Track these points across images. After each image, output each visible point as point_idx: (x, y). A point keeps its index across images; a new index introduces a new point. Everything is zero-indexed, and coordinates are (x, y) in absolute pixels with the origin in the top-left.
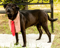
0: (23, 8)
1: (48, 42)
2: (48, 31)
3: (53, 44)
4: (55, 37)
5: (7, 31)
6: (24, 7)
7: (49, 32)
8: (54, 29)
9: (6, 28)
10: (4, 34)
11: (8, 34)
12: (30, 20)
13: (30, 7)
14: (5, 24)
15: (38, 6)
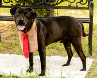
0: (46, 14)
1: (81, 70)
2: (82, 51)
3: (88, 73)
4: (93, 63)
5: (17, 49)
6: (48, 12)
7: (83, 53)
8: (94, 51)
9: (16, 45)
10: (11, 54)
11: (18, 54)
12: (54, 32)
13: (57, 14)
14: (15, 39)
15: (71, 13)
